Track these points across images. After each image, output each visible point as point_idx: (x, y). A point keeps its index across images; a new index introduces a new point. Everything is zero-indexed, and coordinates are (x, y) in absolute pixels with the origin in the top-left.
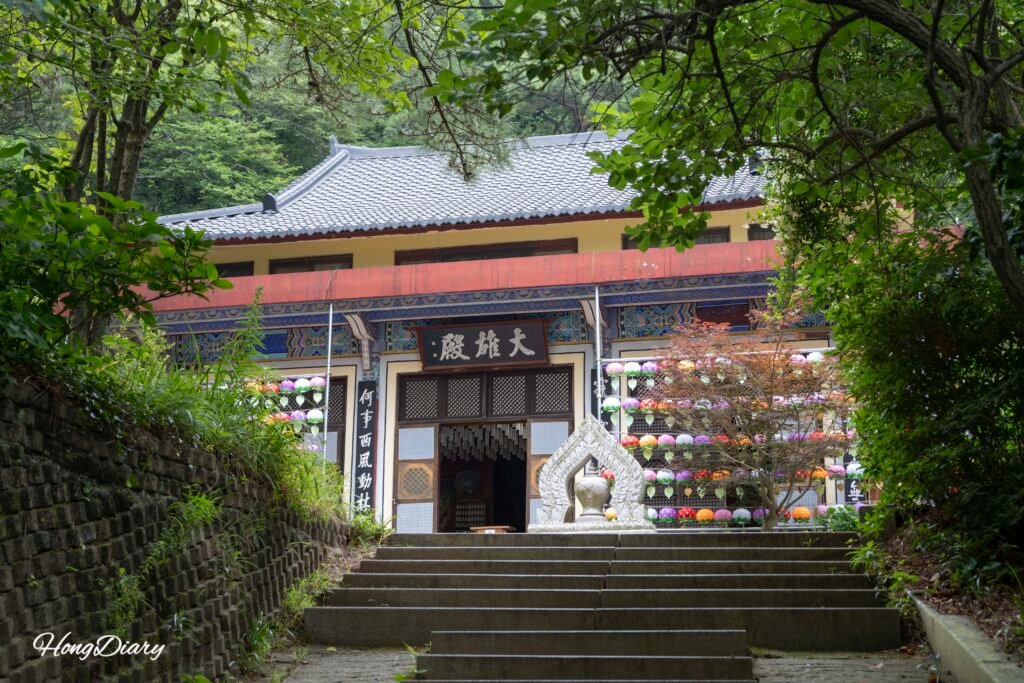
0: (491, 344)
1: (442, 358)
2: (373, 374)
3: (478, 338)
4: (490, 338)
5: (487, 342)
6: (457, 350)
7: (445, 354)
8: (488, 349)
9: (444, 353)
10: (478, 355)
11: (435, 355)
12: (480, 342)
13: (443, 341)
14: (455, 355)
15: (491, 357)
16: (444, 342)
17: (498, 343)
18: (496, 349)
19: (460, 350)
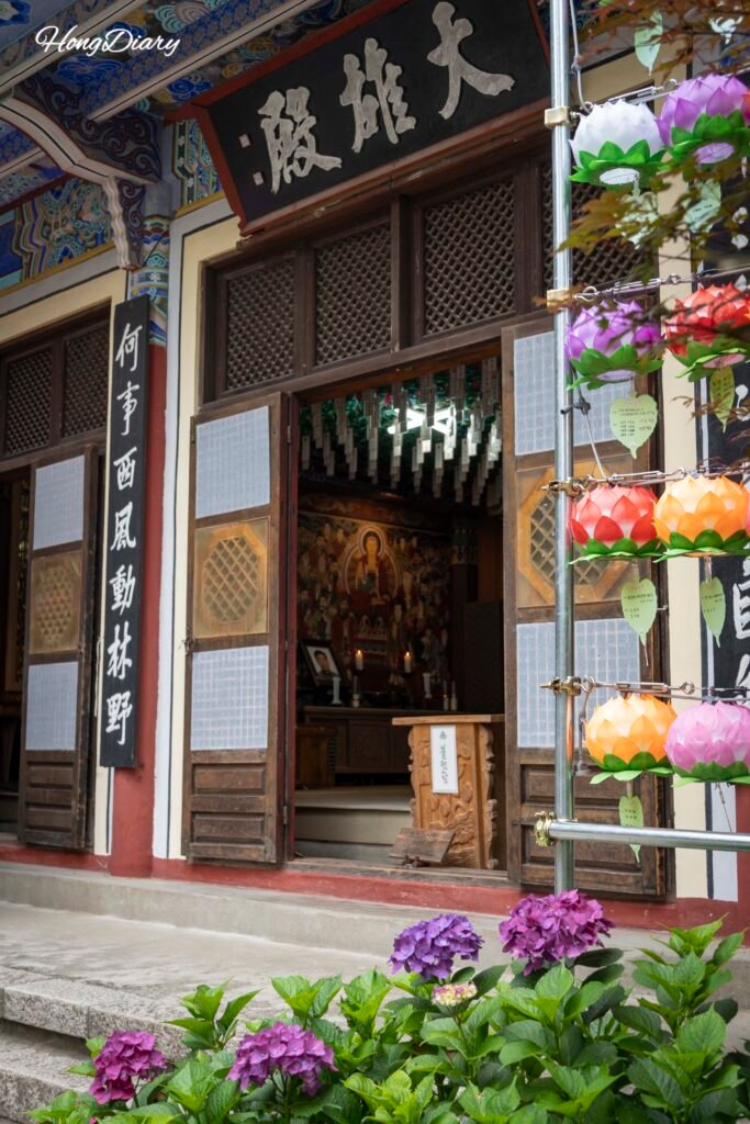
0: (382, 90)
1: (275, 186)
2: (147, 278)
3: (342, 82)
4: (373, 74)
5: (369, 89)
6: (303, 142)
7: (281, 170)
8: (379, 113)
9: (277, 164)
10: (357, 146)
11: (258, 179)
12: (351, 96)
13: (264, 124)
14: (302, 162)
15: (394, 139)
16: (267, 126)
17: (399, 81)
18: (401, 107)
19: (311, 139)
